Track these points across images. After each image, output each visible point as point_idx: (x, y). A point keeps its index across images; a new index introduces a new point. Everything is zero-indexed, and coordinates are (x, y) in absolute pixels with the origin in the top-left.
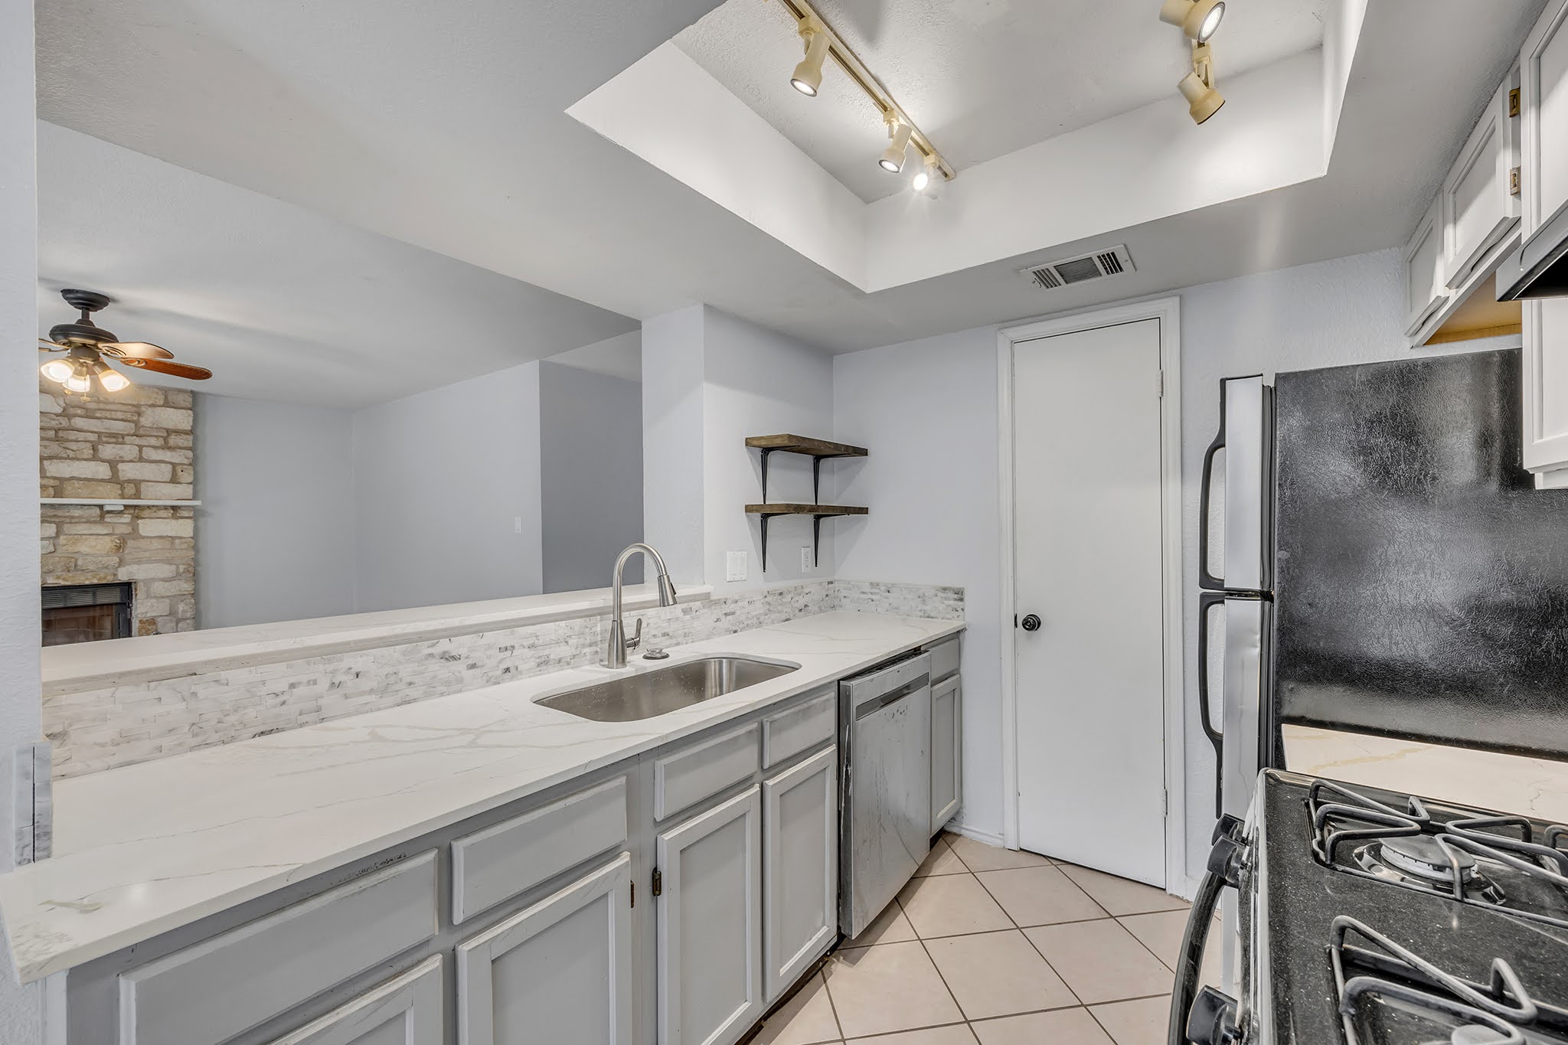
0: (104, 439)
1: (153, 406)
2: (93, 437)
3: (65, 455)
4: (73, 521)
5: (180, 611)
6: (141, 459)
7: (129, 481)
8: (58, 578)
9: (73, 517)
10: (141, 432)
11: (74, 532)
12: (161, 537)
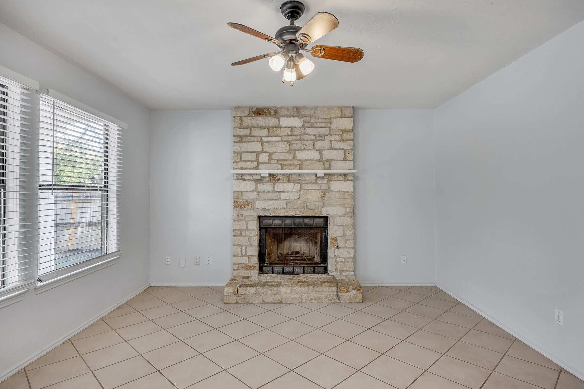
0: (317, 138)
1: (336, 118)
2: (313, 138)
3: (303, 148)
4: (307, 182)
5: (347, 235)
6: (331, 148)
7: (327, 160)
8: (300, 212)
9: (305, 180)
10: (332, 133)
11: (306, 188)
12: (339, 192)
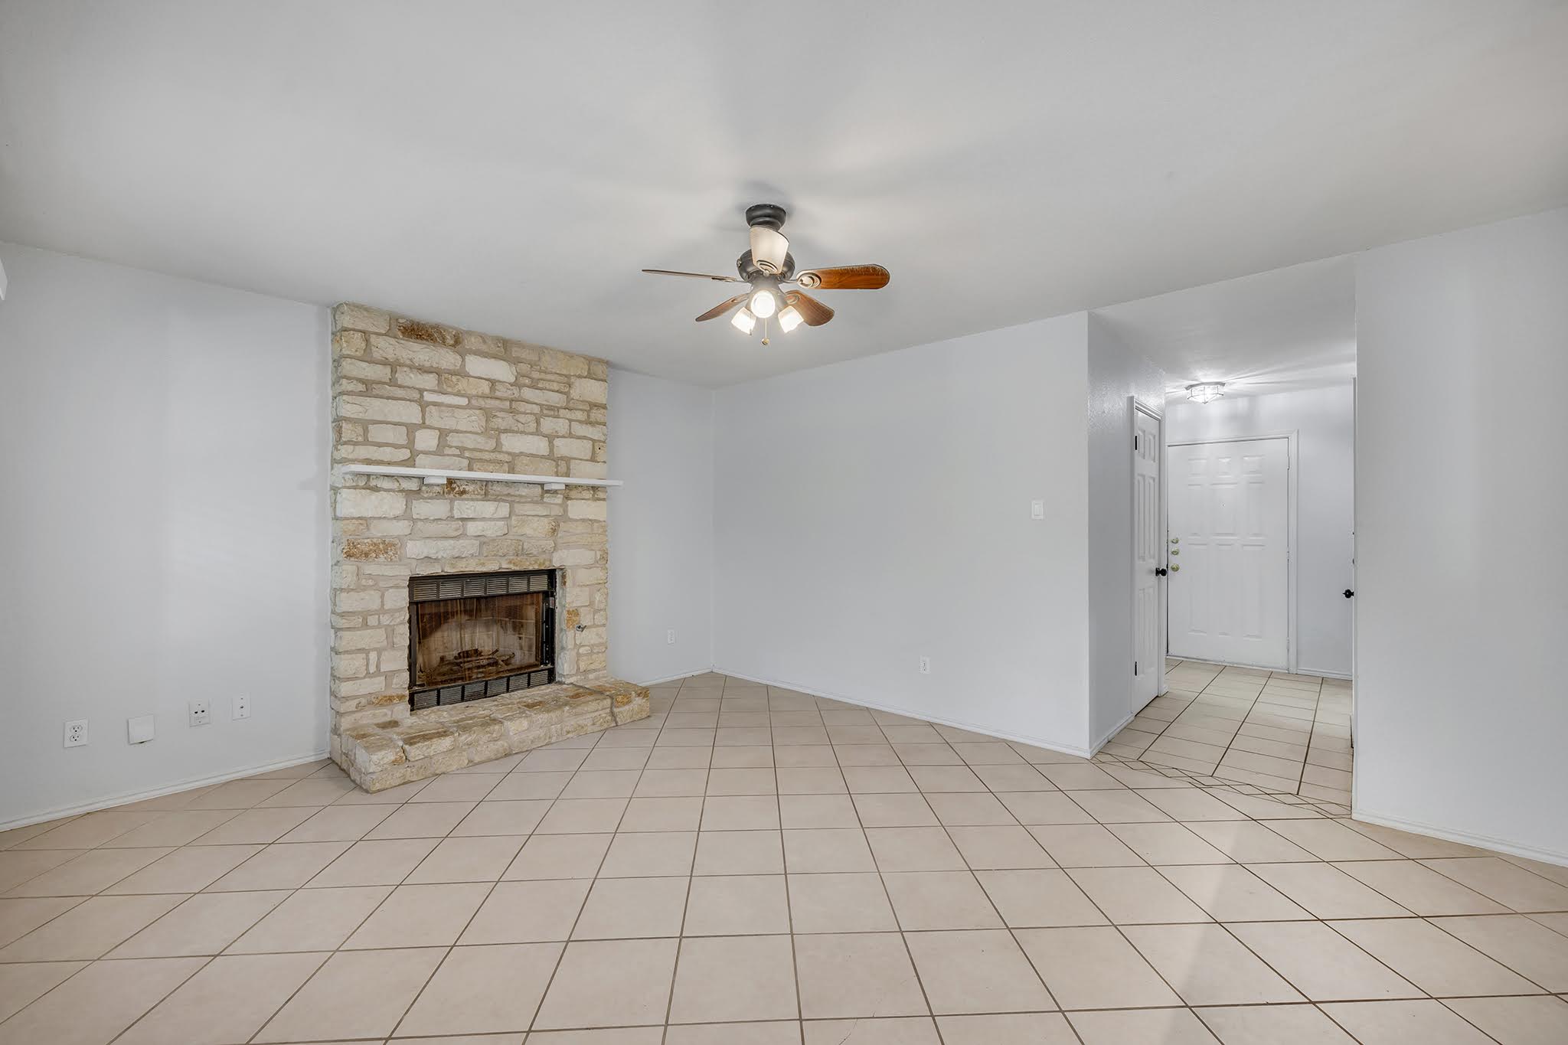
0: (545, 412)
1: (580, 377)
2: (536, 409)
3: (516, 429)
4: (523, 500)
5: (596, 601)
6: (571, 435)
7: (562, 458)
8: (510, 562)
9: (521, 496)
10: (571, 405)
11: (522, 512)
12: (583, 520)
